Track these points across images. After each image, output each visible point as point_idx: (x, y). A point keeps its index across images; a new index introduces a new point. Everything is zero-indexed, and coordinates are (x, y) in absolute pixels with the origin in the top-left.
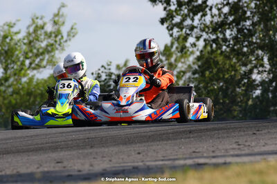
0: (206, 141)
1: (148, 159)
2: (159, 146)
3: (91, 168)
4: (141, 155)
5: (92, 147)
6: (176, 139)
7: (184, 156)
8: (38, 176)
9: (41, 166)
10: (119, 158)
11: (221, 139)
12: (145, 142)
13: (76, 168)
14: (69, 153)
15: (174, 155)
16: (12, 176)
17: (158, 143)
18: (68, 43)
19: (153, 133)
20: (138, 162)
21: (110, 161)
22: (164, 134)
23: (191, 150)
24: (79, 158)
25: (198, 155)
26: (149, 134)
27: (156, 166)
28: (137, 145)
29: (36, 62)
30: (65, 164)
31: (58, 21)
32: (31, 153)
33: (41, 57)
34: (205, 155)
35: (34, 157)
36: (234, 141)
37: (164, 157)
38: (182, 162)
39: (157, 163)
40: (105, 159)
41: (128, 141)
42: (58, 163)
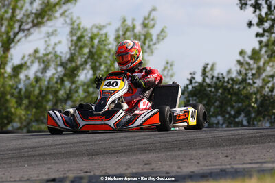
1: (236, 162)
2: (247, 150)
3: (179, 170)
4: (229, 158)
5: (180, 149)
6: (262, 143)
7: (272, 160)
9: (130, 167)
10: (207, 161)
12: (233, 145)
13: (164, 169)
14: (157, 155)
15: (262, 159)
17: (246, 146)
18: (157, 46)
19: (241, 137)
20: (225, 165)
22: (252, 137)
24: (167, 160)
26: (237, 137)
27: (244, 169)
30: (153, 166)
31: (148, 23)
32: (120, 155)
35: (123, 159)
37: (251, 160)
38: (270, 166)
39: (245, 166)
40: (192, 161)
41: (216, 144)
42: (146, 164)
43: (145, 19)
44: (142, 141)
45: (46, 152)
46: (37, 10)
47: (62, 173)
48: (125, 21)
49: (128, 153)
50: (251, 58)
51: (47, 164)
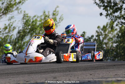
0: (121, 70)
1: (95, 78)
2: (100, 72)
4: (92, 76)
5: (70, 71)
7: (112, 77)
9: (47, 79)
10: (83, 77)
12: (94, 69)
14: (59, 74)
15: (107, 76)
17: (100, 70)
18: (59, 24)
19: (97, 66)
20: (90, 79)
22: (102, 66)
23: (115, 74)
24: (64, 76)
25: (118, 76)
26: (95, 66)
30: (58, 79)
31: (55, 13)
32: (42, 74)
34: (121, 76)
35: (44, 76)
37: (102, 77)
38: (110, 79)
39: (99, 79)
40: (75, 77)
41: (86, 69)
42: (54, 78)
43: (54, 11)
44: (53, 68)
45: (8, 72)
46: (5, 7)
47: (16, 82)
48: (44, 12)
49: (46, 73)
50: (102, 30)
51: (9, 78)
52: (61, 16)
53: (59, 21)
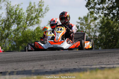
0: (105, 57)
1: (80, 65)
2: (85, 60)
3: (56, 68)
4: (77, 63)
5: (56, 59)
6: (92, 57)
7: (96, 64)
8: (33, 71)
9: (34, 67)
10: (68, 64)
11: (111, 57)
12: (79, 57)
13: (49, 68)
14: (46, 62)
15: (91, 63)
16: (21, 71)
17: (84, 58)
18: (45, 14)
19: (82, 54)
20: (76, 66)
21: (64, 65)
22: (87, 54)
24: (50, 64)
25: (102, 63)
26: (80, 54)
27: (84, 68)
28: (75, 59)
29: (32, 23)
30: (44, 66)
31: (41, 4)
32: (30, 62)
33: (33, 20)
34: (105, 64)
35: (31, 64)
36: (117, 58)
37: (87, 64)
38: (95, 67)
40: (61, 65)
41: (71, 57)
42: (41, 66)
43: (40, 2)
44: (40, 56)
47: (5, 70)
48: (31, 3)
49: (34, 61)
52: (47, 6)
53: (45, 11)
